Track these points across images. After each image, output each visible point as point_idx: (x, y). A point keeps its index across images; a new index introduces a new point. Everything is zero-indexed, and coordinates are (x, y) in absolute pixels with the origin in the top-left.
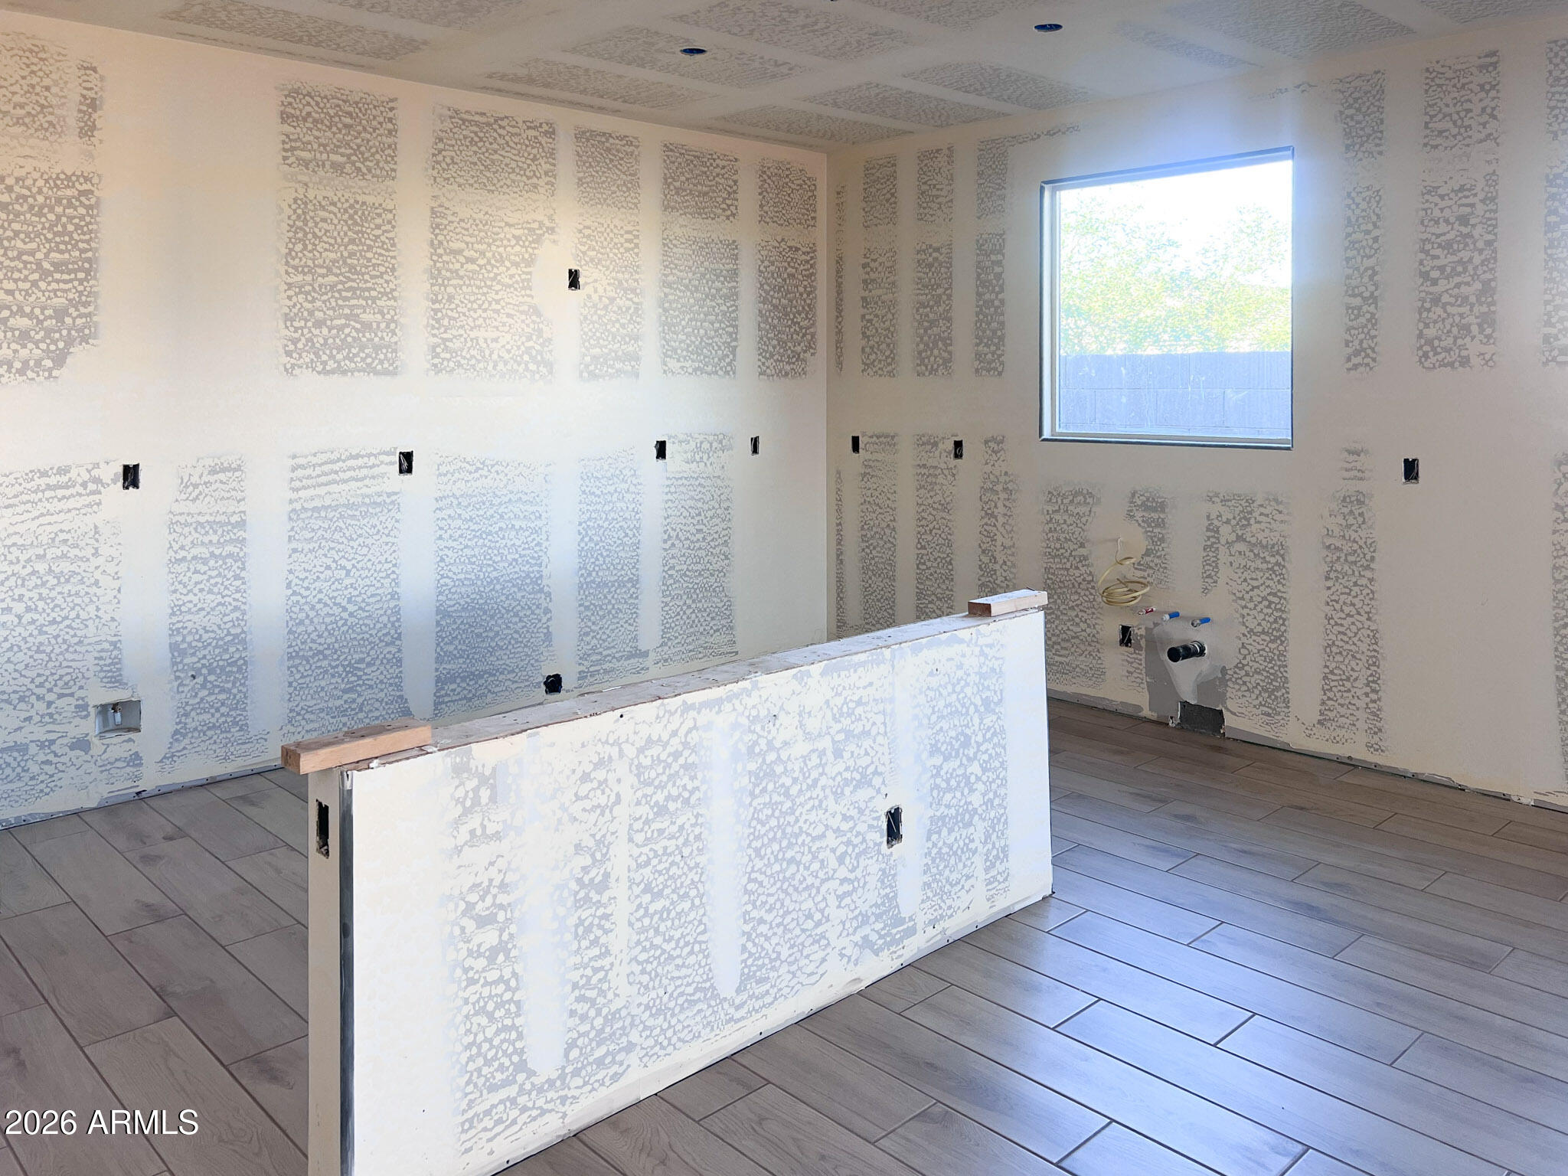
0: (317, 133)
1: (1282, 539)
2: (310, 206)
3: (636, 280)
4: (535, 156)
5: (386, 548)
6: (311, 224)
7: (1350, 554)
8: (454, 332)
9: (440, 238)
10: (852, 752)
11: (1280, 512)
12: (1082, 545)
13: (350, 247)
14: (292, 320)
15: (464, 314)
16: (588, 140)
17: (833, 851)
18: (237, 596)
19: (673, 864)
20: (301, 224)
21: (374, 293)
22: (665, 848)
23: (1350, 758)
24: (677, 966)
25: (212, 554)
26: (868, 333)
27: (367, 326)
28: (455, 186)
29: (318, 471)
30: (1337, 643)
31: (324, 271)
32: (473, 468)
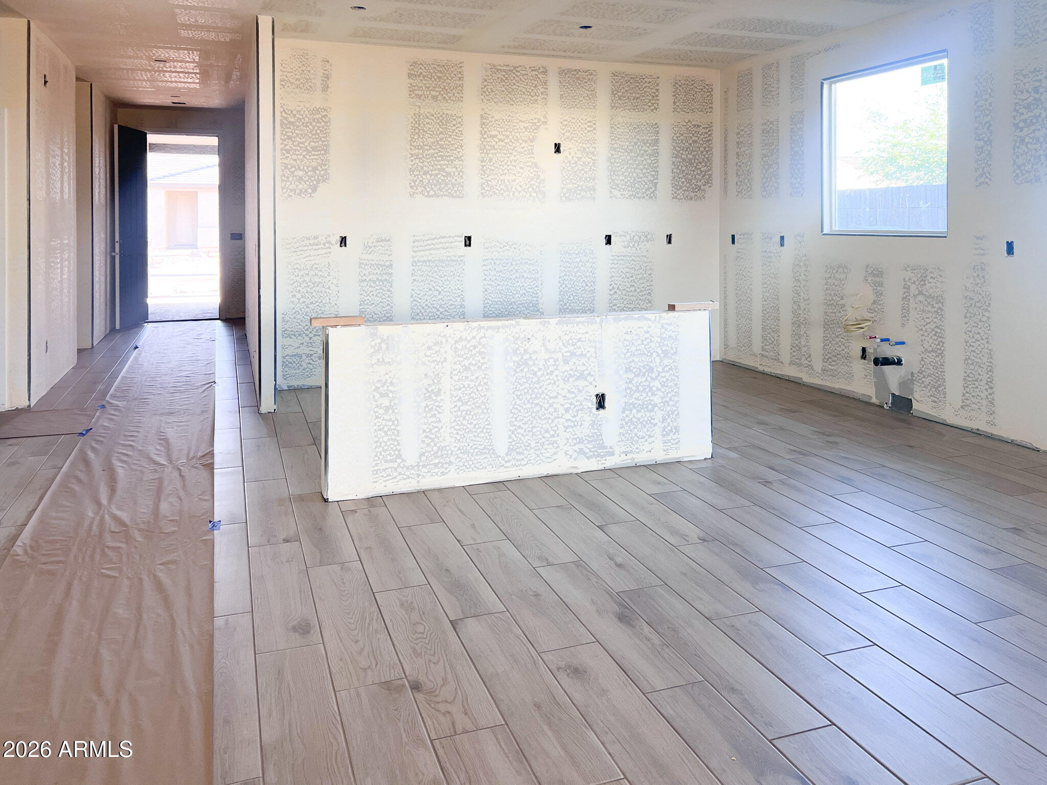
0: (425, 82)
1: (942, 293)
2: (422, 117)
3: (595, 148)
4: (536, 85)
5: (458, 282)
6: (422, 125)
7: (977, 302)
8: (492, 177)
9: (485, 129)
10: (575, 363)
11: (941, 276)
12: (842, 298)
13: (440, 136)
14: (413, 171)
15: (497, 167)
16: (566, 74)
17: (562, 405)
18: (389, 299)
19: (472, 392)
20: (417, 125)
21: (452, 158)
22: (469, 385)
23: (978, 430)
24: (475, 436)
25: (378, 279)
26: (739, 173)
27: (449, 174)
28: (493, 103)
29: (426, 243)
30: (971, 358)
31: (428, 148)
32: (502, 246)
